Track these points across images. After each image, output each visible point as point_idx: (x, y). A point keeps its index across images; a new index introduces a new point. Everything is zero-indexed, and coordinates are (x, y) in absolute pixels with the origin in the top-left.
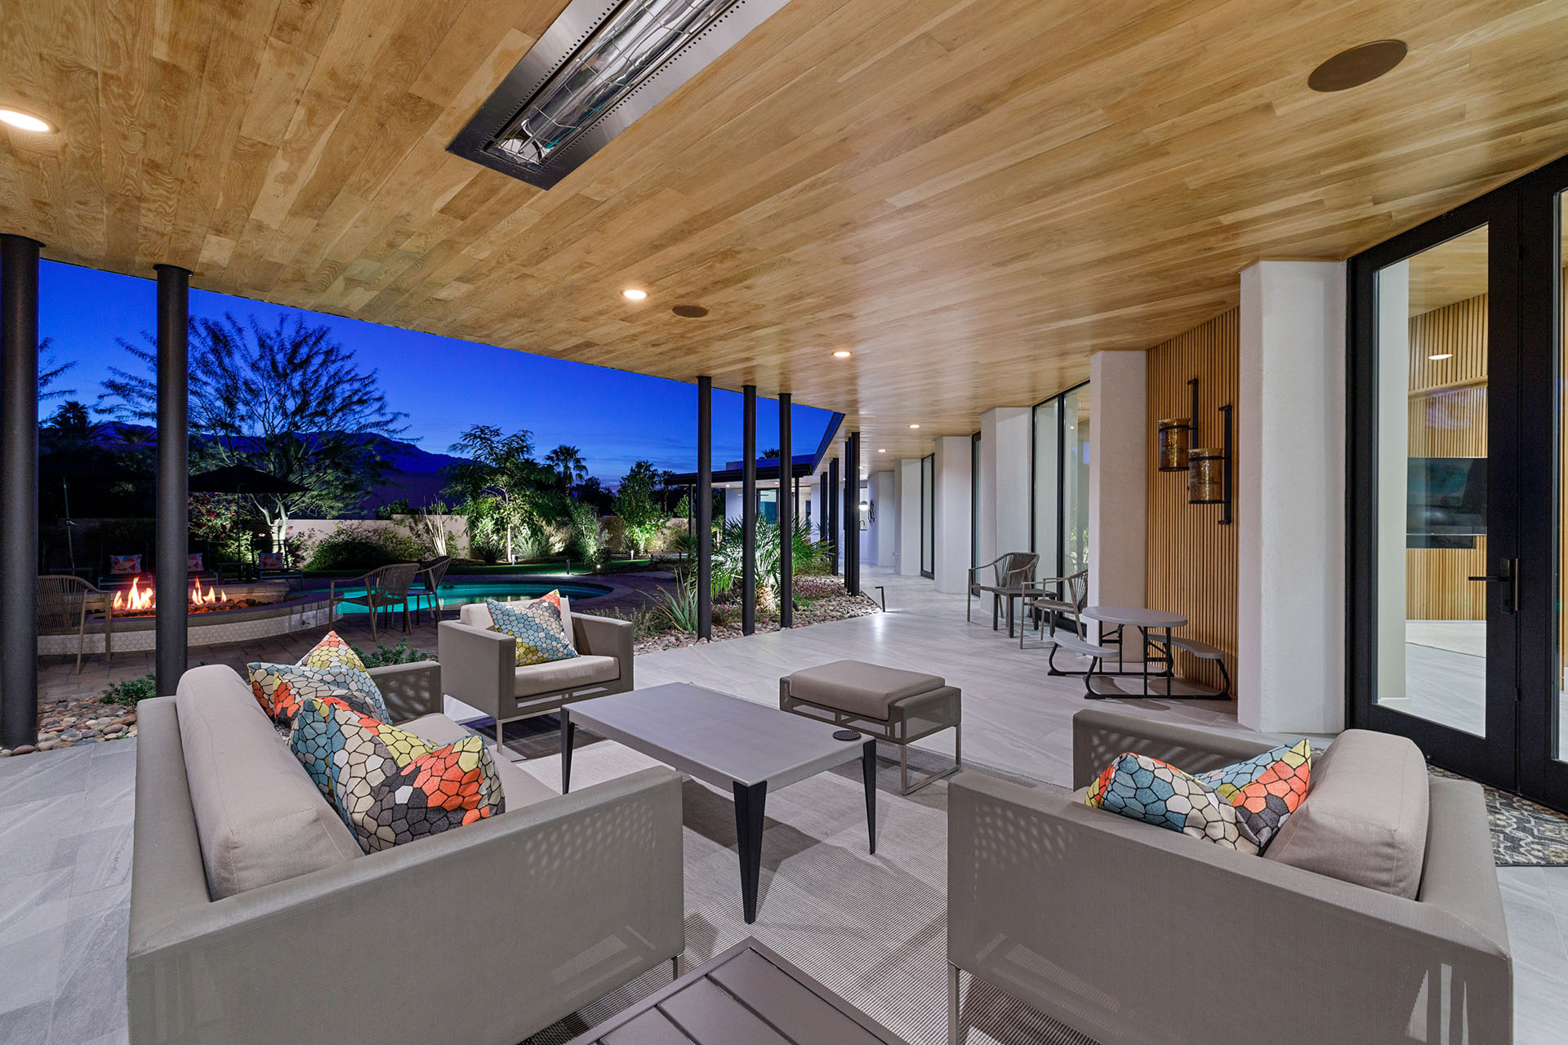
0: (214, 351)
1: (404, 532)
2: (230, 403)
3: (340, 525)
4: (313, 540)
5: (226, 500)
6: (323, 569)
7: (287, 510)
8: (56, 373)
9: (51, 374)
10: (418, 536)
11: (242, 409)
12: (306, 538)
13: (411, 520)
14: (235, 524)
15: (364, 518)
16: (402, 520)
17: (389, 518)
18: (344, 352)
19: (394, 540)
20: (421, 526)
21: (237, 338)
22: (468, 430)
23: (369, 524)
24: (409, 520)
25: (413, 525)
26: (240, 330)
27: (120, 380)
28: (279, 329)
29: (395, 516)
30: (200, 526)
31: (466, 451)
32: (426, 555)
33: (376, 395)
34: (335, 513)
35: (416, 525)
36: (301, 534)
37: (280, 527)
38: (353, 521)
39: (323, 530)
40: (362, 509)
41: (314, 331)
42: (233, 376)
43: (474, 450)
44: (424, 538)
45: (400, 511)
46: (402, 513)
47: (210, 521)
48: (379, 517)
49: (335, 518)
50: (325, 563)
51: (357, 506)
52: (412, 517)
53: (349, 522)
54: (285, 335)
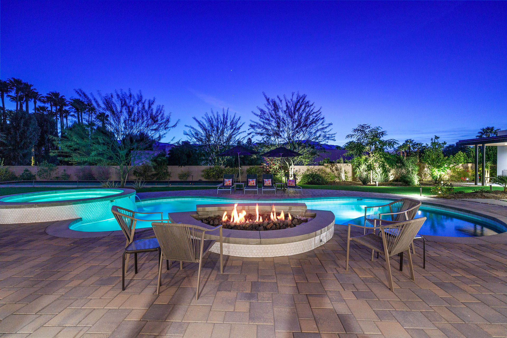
0: (274, 110)
1: (328, 170)
2: (278, 127)
3: (308, 168)
4: (300, 173)
5: (277, 160)
6: (304, 184)
7: (294, 163)
8: (241, 126)
9: (240, 126)
10: (333, 172)
11: (281, 129)
12: (298, 172)
13: (331, 166)
14: (280, 168)
15: (315, 165)
16: (328, 165)
17: (323, 165)
18: (310, 104)
19: (325, 173)
20: (334, 168)
21: (280, 105)
22: (356, 127)
23: (317, 167)
24: (330, 166)
25: (331, 167)
26: (281, 101)
27: (253, 124)
28: (292, 98)
29: (325, 164)
30: (271, 168)
31: (353, 137)
32: (336, 179)
33: (322, 117)
34: (307, 163)
35: (332, 167)
36: (297, 171)
37: (291, 168)
38: (312, 166)
39: (303, 169)
40: (314, 161)
41: (302, 96)
42: (279, 118)
43: (357, 136)
44: (335, 172)
45: (327, 162)
46: (328, 163)
47: (273, 166)
48: (320, 165)
49: (306, 165)
50: (305, 182)
51: (313, 160)
52: (331, 165)
53: (310, 166)
54: (293, 100)
